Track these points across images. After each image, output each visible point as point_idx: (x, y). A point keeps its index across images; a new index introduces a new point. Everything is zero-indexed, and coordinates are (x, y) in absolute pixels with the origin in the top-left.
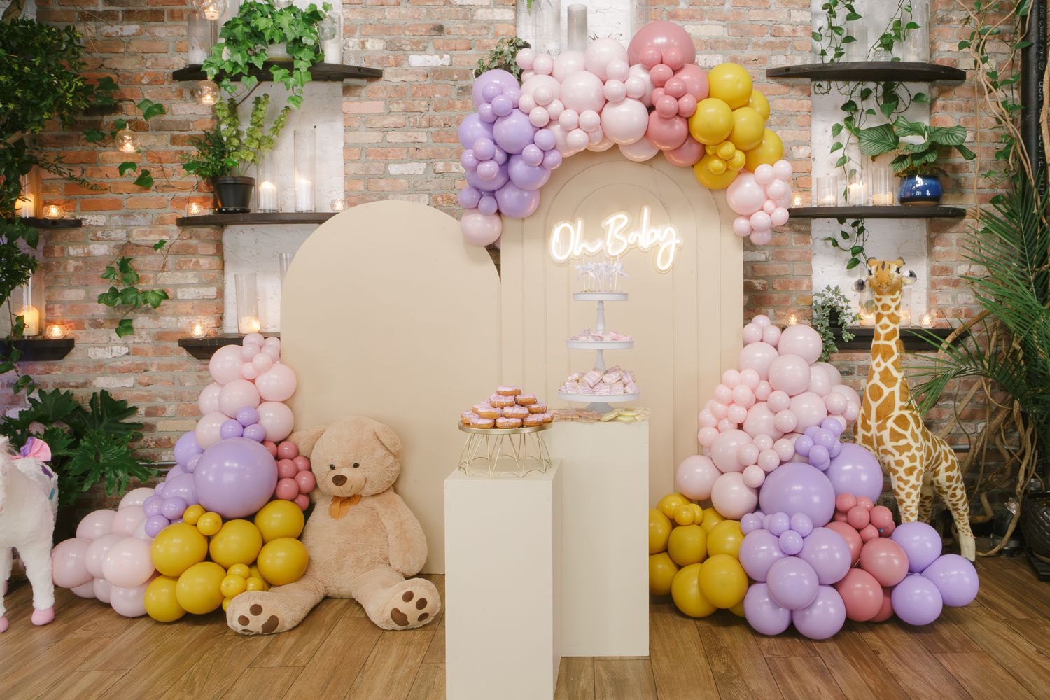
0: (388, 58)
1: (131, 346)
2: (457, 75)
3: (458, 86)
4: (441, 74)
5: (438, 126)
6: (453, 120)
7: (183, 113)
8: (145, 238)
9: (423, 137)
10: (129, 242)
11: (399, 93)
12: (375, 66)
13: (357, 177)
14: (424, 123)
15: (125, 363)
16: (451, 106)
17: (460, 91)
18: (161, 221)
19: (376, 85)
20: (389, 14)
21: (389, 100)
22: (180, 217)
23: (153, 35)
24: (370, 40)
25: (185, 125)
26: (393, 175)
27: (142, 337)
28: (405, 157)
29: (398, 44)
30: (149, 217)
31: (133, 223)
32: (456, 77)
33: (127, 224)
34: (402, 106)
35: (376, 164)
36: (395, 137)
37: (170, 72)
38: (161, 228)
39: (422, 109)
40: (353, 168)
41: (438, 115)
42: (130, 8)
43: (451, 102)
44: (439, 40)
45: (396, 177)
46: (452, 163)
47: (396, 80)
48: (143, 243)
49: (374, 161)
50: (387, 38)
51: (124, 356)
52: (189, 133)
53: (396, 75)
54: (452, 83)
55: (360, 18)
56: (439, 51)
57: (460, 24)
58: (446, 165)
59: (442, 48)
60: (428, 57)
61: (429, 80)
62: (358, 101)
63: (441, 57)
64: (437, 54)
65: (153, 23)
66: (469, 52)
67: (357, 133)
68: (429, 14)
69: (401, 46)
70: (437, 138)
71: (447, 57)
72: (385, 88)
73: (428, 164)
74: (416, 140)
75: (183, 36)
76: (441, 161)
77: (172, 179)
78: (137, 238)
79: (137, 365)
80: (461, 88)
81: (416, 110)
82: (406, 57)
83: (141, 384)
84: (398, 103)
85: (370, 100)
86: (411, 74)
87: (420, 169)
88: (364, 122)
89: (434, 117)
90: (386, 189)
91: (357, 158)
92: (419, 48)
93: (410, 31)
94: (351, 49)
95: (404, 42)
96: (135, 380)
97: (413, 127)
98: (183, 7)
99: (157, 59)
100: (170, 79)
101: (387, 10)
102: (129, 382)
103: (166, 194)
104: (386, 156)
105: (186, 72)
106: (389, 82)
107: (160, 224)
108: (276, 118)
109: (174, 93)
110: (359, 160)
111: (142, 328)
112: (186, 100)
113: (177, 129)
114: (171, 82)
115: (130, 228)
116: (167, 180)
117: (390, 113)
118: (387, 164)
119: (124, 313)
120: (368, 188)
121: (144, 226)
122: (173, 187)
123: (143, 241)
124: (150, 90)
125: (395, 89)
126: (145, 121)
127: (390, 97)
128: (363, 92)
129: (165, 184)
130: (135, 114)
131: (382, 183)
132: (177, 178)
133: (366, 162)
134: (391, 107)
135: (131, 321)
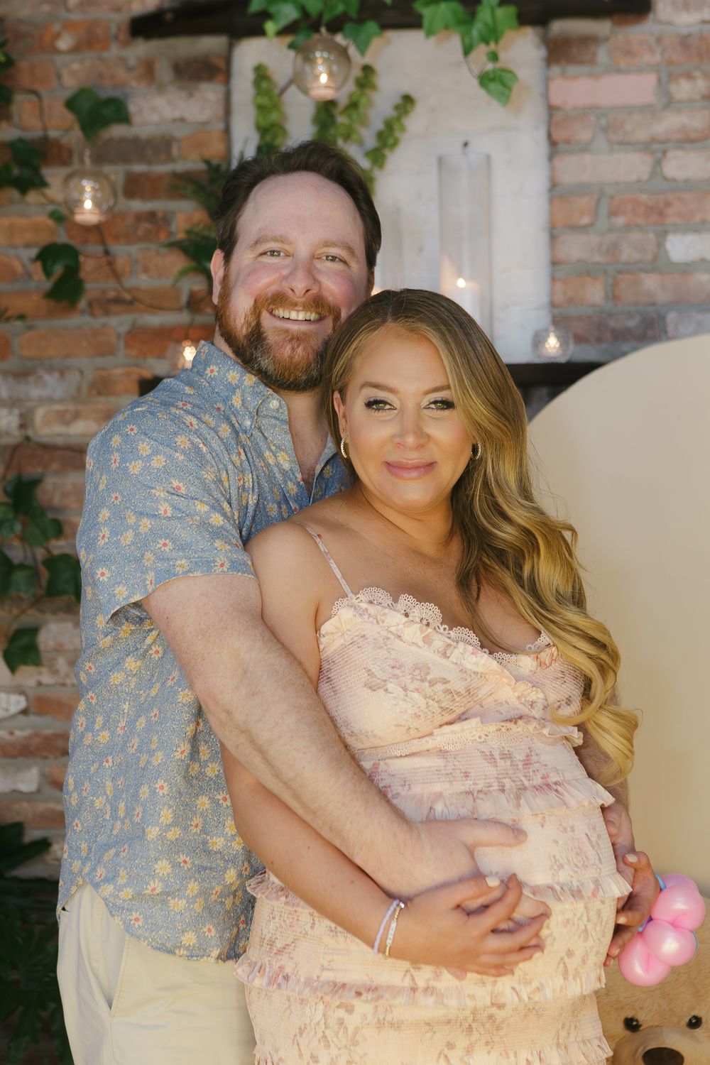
1: (30, 692)
7: (155, 118)
8: (63, 429)
10: (27, 438)
13: (586, 271)
15: (18, 733)
18: (102, 386)
19: (638, 32)
21: (667, 75)
22: (148, 375)
25: (161, 146)
26: (677, 264)
27: (55, 672)
30: (73, 377)
31: (35, 392)
33: (22, 396)
34: (702, 85)
35: (635, 236)
36: (682, 166)
37: (122, 18)
38: (101, 403)
40: (575, 248)
45: (687, 268)
47: (688, 21)
48: (60, 441)
49: (628, 227)
51: (13, 716)
52: (169, 167)
53: (686, 6)
62: (589, 75)
67: (587, 158)
72: (659, 40)
77: (129, 282)
78: (47, 429)
79: (46, 737)
83: (56, 783)
84: (689, 76)
85: (620, 71)
88: (605, 130)
90: (662, 297)
91: (586, 220)
96: (43, 775)
100: (123, 36)
102: (28, 779)
103: (113, 321)
104: (661, 214)
105: (169, 16)
106: (669, 23)
107: (100, 393)
108: (378, 125)
109: (130, 69)
110: (591, 225)
111: (59, 649)
112: (161, 89)
113: (142, 159)
114: (125, 44)
115: (29, 404)
116: (117, 286)
117: (670, 103)
118: (662, 235)
119: (15, 611)
120: (613, 297)
121: (61, 401)
122: (131, 303)
123: (60, 435)
124: (76, 66)
125: (684, 42)
126: (64, 141)
127: (670, 63)
128: (602, 55)
129: (112, 294)
130: (39, 124)
131: (651, 283)
132: (142, 281)
133: (610, 230)
134: (673, 88)
135: (34, 631)
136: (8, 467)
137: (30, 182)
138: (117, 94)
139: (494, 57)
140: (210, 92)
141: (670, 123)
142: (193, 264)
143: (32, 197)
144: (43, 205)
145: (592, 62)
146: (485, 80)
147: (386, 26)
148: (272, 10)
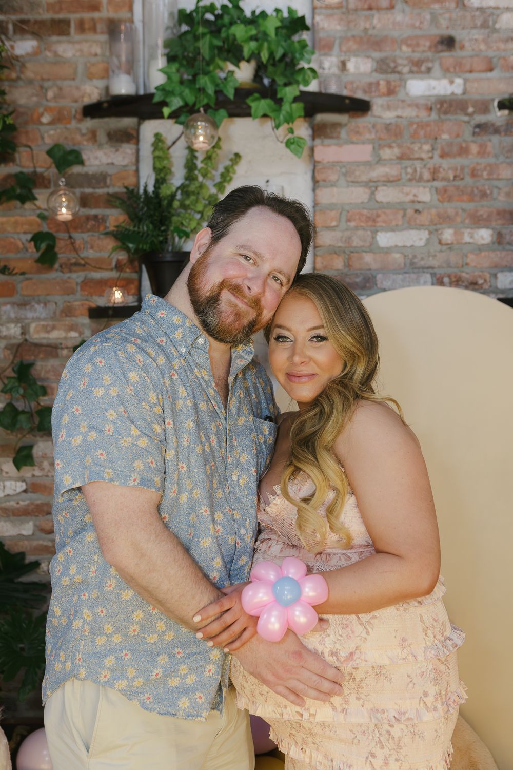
0: (378, 84)
1: (28, 480)
2: (473, 106)
3: (473, 123)
4: (451, 105)
5: (444, 179)
6: (467, 171)
7: (97, 162)
8: (46, 335)
9: (425, 195)
10: (26, 340)
11: (393, 131)
12: (359, 95)
13: (334, 251)
14: (427, 175)
15: (21, 503)
16: (463, 151)
17: (477, 130)
18: (68, 312)
19: (363, 122)
20: (379, 22)
21: (378, 146)
22: (93, 305)
23: (56, 54)
24: (353, 59)
25: (100, 179)
26: (383, 248)
27: (42, 469)
28: (400, 223)
29: (392, 65)
30: (52, 307)
31: (30, 315)
32: (471, 110)
33: (23, 316)
34: (397, 151)
35: (360, 232)
36: (386, 195)
37: (79, 106)
38: (68, 321)
39: (424, 156)
40: (328, 239)
41: (446, 163)
42: (23, 17)
43: (464, 145)
44: (448, 56)
45: (388, 251)
46: (463, 230)
47: (389, 116)
48: (44, 342)
49: (357, 228)
50: (377, 55)
51: (19, 494)
52: (105, 190)
53: (389, 108)
54: (466, 118)
55: (338, 28)
56: (448, 72)
57: (477, 34)
58: (455, 233)
59: (452, 70)
60: (433, 83)
61: (434, 116)
62: (336, 145)
63: (452, 82)
64: (445, 77)
65: (55, 38)
66: (490, 75)
67: (335, 190)
68: (434, 20)
69: (396, 67)
70: (444, 195)
71: (459, 81)
72: (374, 126)
73: (430, 233)
74: (416, 199)
75: (96, 55)
76: (449, 228)
77: (84, 254)
78: (36, 335)
79: (37, 505)
80: (479, 126)
81: (416, 156)
82: (403, 82)
83: (43, 530)
84: (390, 147)
85: (353, 143)
86: (410, 105)
87: (421, 239)
88: (345, 175)
89: (440, 167)
90: (374, 266)
91: (334, 224)
92: (419, 68)
93: (408, 45)
94: (326, 71)
95: (400, 61)
96: (35, 526)
97: (410, 180)
98: (96, 15)
99: (60, 89)
100: (78, 116)
101: (376, 16)
102: (27, 528)
103: (74, 275)
104: (374, 221)
105: (105, 105)
106: (379, 117)
107: (66, 316)
108: (221, 169)
109: (83, 135)
110: (337, 226)
111: (44, 457)
112: (100, 146)
113: (90, 186)
114: (80, 121)
115: (27, 321)
116: (76, 256)
117: (379, 161)
118: (375, 232)
119: (19, 436)
120: (348, 265)
121: (45, 319)
122: (84, 265)
123: (44, 338)
124: (52, 132)
125: (387, 127)
126: (45, 174)
127: (380, 139)
128: (343, 133)
129: (73, 261)
130: (31, 165)
131: (368, 258)
132: (90, 254)
133: (347, 230)
134: (381, 152)
135: (31, 447)
136: (15, 356)
137: (26, 197)
138: (76, 148)
139: (291, 131)
140: (128, 149)
141: (379, 172)
142: (119, 244)
143: (28, 205)
144: (34, 210)
145: (338, 137)
146: (289, 144)
147: (232, 115)
148: (168, 100)
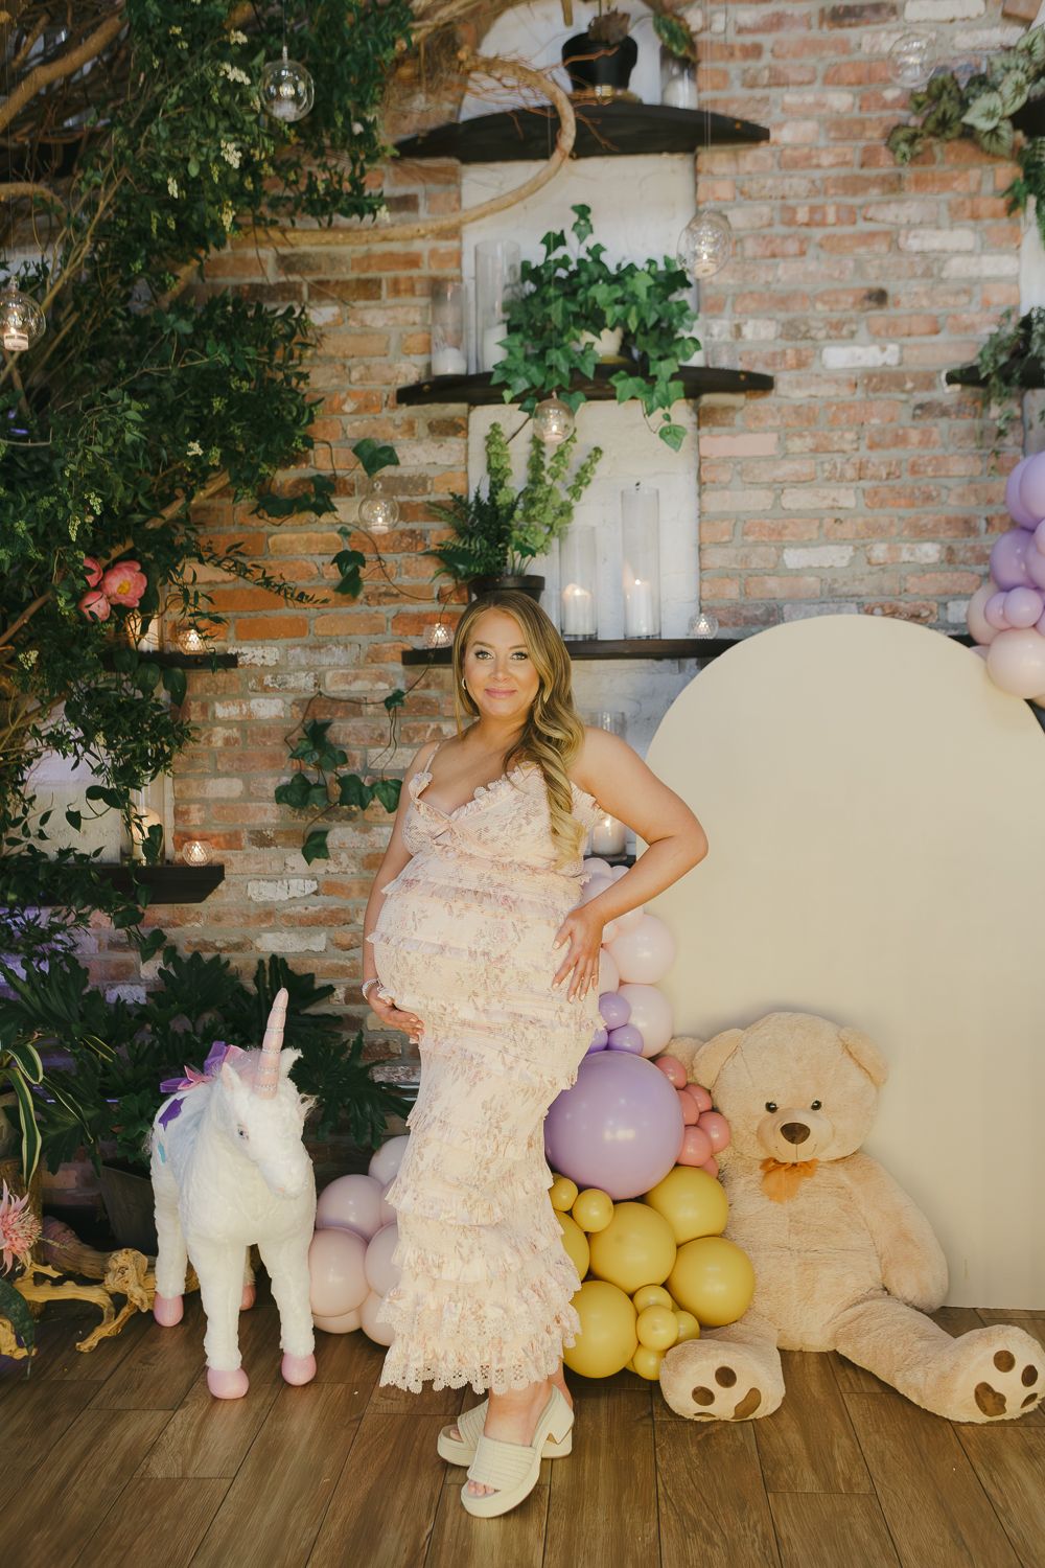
0: (784, 353)
1: (321, 879)
2: (913, 381)
3: (913, 402)
4: (882, 381)
5: (873, 477)
6: (904, 465)
7: (415, 462)
8: (347, 687)
9: (848, 499)
10: (320, 693)
11: (805, 416)
12: (759, 369)
13: (727, 575)
14: (850, 473)
15: (311, 908)
16: (900, 440)
17: (918, 412)
18: (375, 656)
19: (763, 403)
20: (785, 274)
21: (785, 434)
22: (408, 648)
23: (363, 324)
24: (751, 323)
25: (419, 483)
26: (791, 570)
27: (339, 863)
28: (815, 536)
29: (803, 328)
30: (355, 650)
31: (326, 660)
32: (909, 385)
33: (316, 663)
34: (809, 442)
35: (762, 549)
36: (795, 500)
37: (392, 389)
38: (375, 668)
39: (847, 447)
40: (717, 558)
41: (876, 457)
42: (321, 277)
43: (901, 432)
44: (878, 316)
45: (798, 573)
46: (901, 545)
47: (799, 395)
48: (344, 696)
49: (756, 544)
50: (782, 316)
51: (309, 895)
52: (425, 498)
53: (799, 385)
54: (903, 397)
55: (731, 281)
56: (878, 336)
57: (917, 286)
58: (889, 549)
59: (883, 333)
60: (858, 351)
61: (860, 394)
62: (728, 434)
63: (883, 350)
64: (873, 342)
65: (361, 303)
66: (935, 338)
67: (727, 493)
68: (860, 267)
69: (808, 331)
70: (874, 498)
71: (893, 348)
72: (779, 409)
73: (856, 549)
74: (836, 504)
75: (414, 324)
76: (881, 542)
77: (397, 581)
78: (334, 687)
79: (332, 911)
80: (920, 406)
81: (836, 447)
82: (818, 351)
83: (339, 945)
84: (801, 436)
85: (751, 432)
86: (827, 381)
87: (843, 558)
88: (740, 474)
89: (868, 462)
90: (780, 594)
91: (726, 538)
92: (839, 331)
93: (825, 303)
94: (716, 339)
95: (813, 323)
96: (328, 938)
97: (828, 479)
98: (415, 273)
99: (368, 368)
100: (391, 402)
101: (782, 265)
102: (319, 942)
103: (383, 609)
104: (780, 534)
105: (426, 387)
106: (787, 397)
107: (373, 661)
108: (577, 470)
109: (398, 426)
110: (730, 541)
111: (342, 847)
112: (419, 441)
113: (405, 491)
114: (394, 408)
115: (321, 669)
116: (387, 584)
117: (786, 455)
118: (781, 549)
119: (310, 819)
120: (745, 593)
121: (345, 667)
122: (397, 596)
123: (344, 691)
124: (357, 424)
125: (797, 410)
126: (348, 478)
127: (787, 426)
128: (738, 418)
129: (383, 589)
130: (330, 467)
131: (772, 583)
132: (404, 580)
133: (743, 546)
134: (789, 444)
135: (325, 833)
136: (306, 714)
137: (323, 508)
138: (388, 444)
139: (667, 418)
140: (454, 443)
141: (786, 469)
142: (444, 566)
143: (326, 518)
144: (333, 524)
145: (731, 425)
146: (663, 434)
147: (590, 398)
148: (510, 382)
